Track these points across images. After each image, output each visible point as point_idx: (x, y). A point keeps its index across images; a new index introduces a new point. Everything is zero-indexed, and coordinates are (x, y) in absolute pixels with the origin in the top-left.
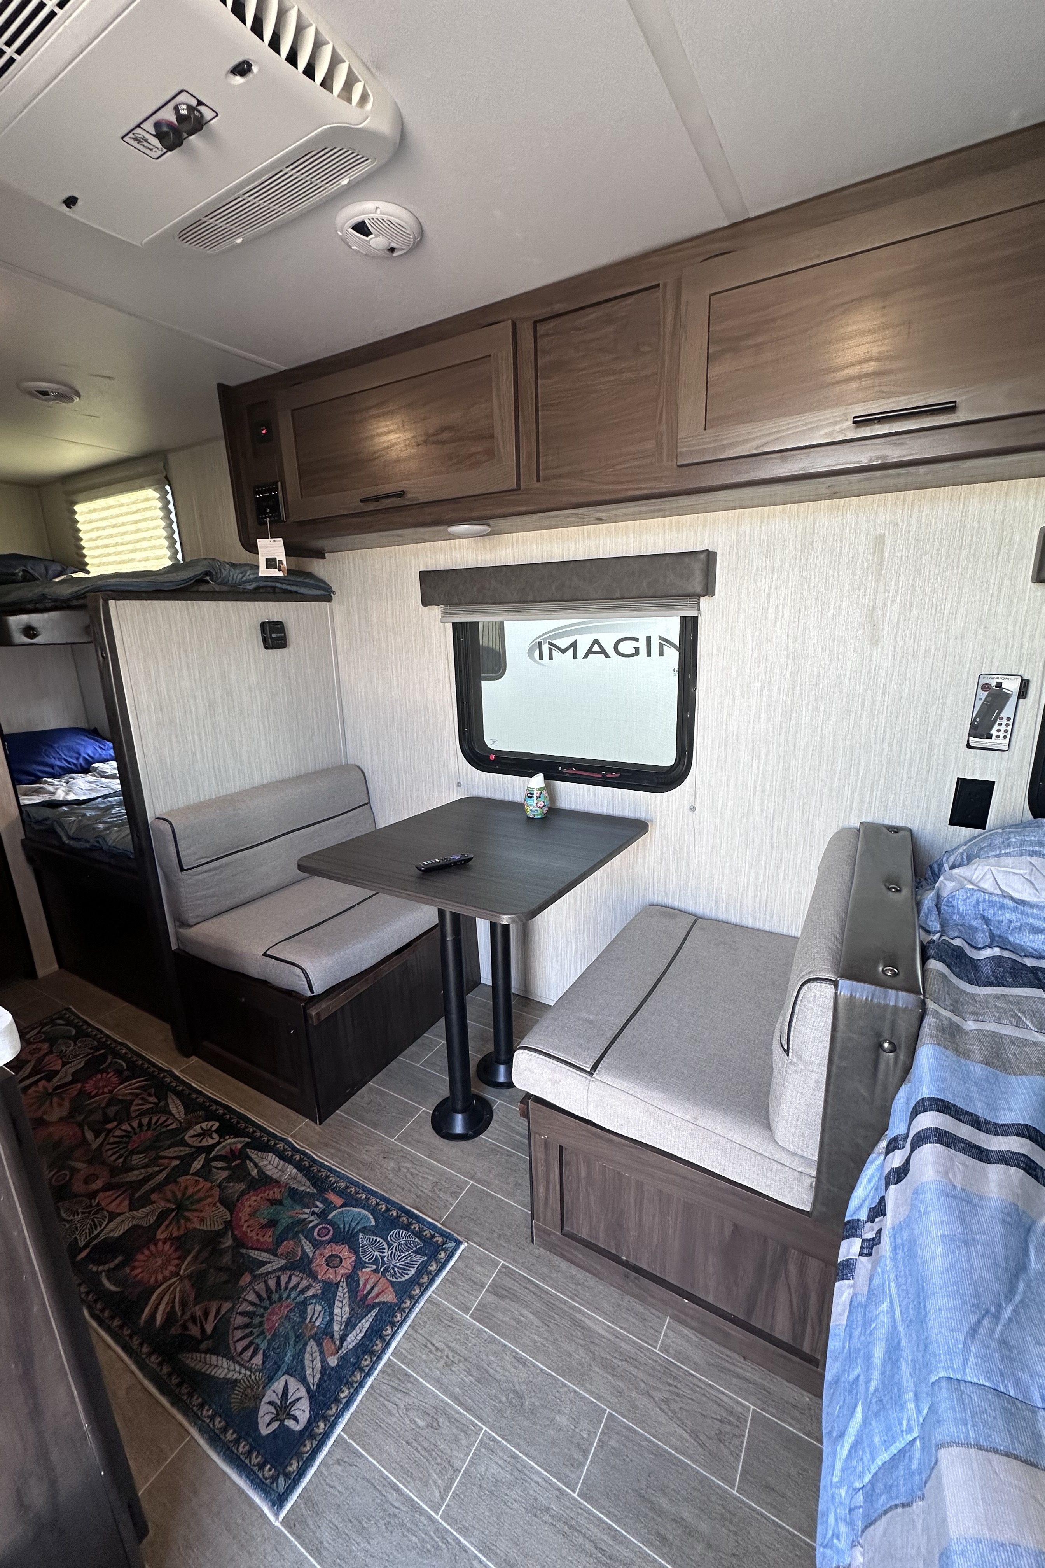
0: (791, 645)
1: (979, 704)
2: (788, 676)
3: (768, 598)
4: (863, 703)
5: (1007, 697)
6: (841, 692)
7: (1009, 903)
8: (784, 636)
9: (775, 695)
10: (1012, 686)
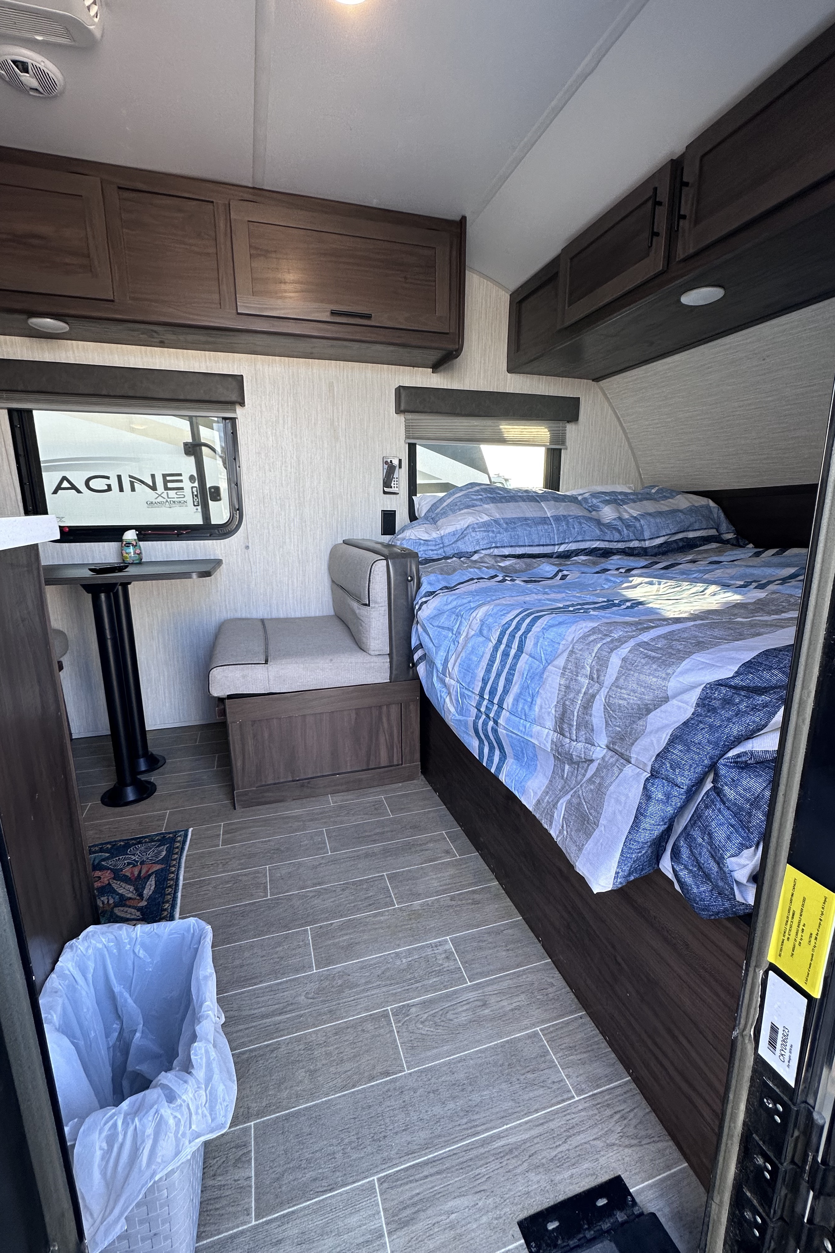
0: (294, 439)
1: (385, 471)
2: (295, 457)
3: (278, 411)
4: (335, 473)
5: (395, 467)
6: (324, 467)
7: (422, 542)
8: (290, 434)
9: (289, 469)
10: (396, 462)
